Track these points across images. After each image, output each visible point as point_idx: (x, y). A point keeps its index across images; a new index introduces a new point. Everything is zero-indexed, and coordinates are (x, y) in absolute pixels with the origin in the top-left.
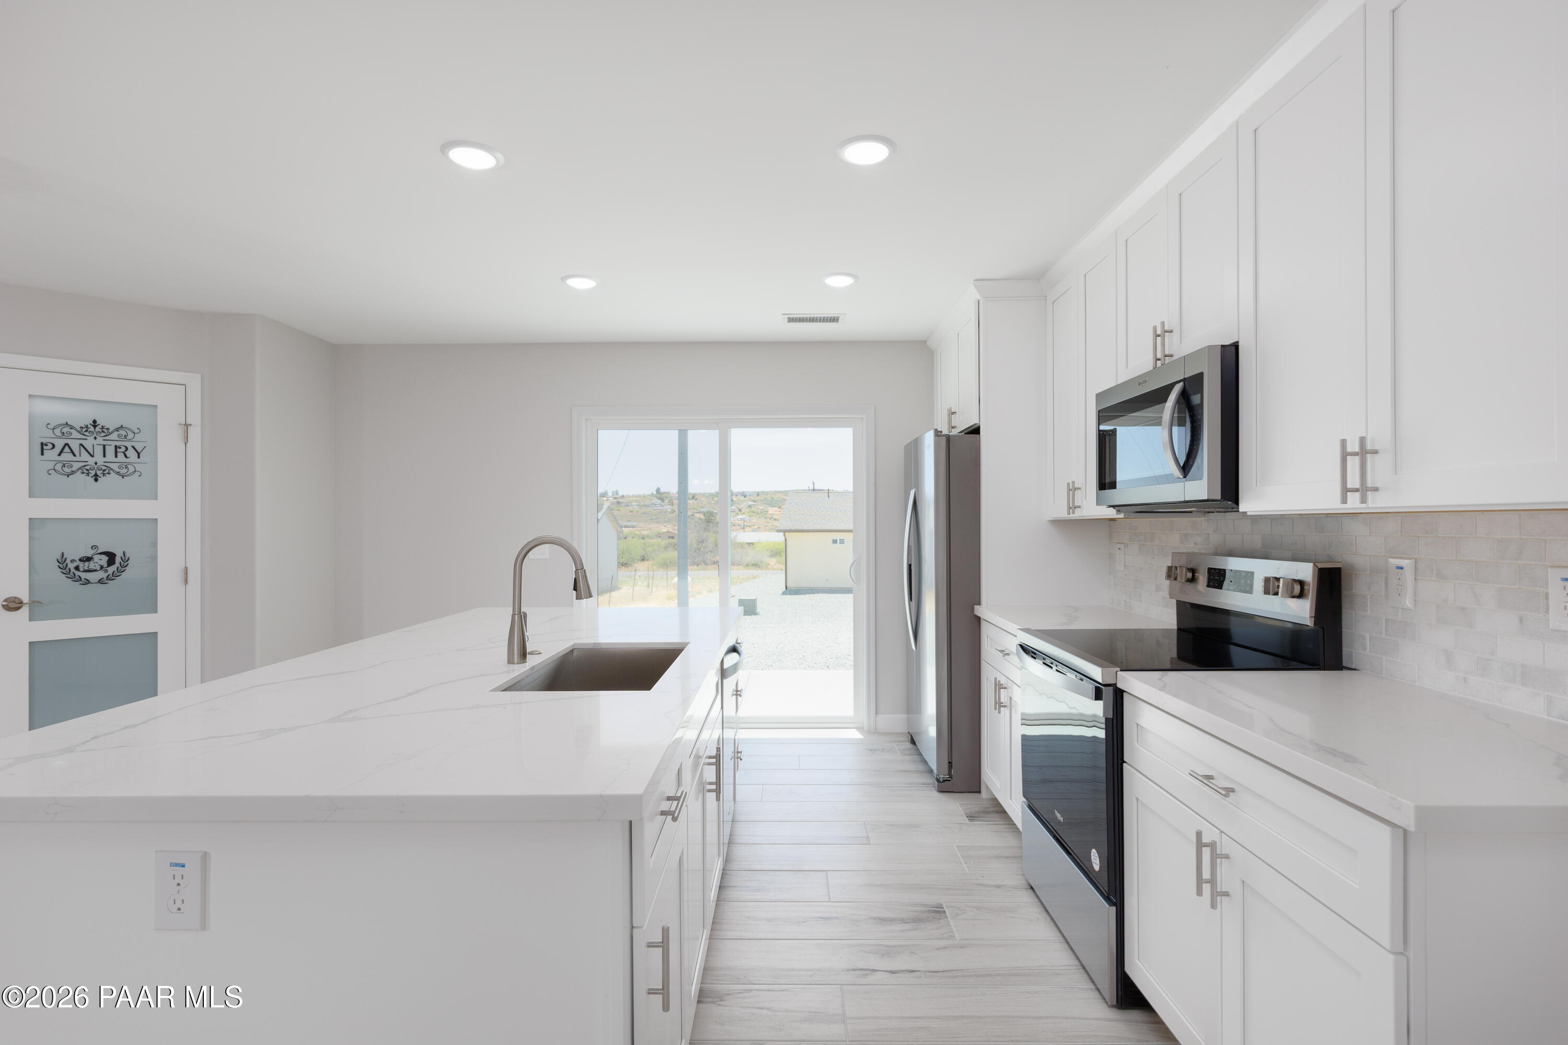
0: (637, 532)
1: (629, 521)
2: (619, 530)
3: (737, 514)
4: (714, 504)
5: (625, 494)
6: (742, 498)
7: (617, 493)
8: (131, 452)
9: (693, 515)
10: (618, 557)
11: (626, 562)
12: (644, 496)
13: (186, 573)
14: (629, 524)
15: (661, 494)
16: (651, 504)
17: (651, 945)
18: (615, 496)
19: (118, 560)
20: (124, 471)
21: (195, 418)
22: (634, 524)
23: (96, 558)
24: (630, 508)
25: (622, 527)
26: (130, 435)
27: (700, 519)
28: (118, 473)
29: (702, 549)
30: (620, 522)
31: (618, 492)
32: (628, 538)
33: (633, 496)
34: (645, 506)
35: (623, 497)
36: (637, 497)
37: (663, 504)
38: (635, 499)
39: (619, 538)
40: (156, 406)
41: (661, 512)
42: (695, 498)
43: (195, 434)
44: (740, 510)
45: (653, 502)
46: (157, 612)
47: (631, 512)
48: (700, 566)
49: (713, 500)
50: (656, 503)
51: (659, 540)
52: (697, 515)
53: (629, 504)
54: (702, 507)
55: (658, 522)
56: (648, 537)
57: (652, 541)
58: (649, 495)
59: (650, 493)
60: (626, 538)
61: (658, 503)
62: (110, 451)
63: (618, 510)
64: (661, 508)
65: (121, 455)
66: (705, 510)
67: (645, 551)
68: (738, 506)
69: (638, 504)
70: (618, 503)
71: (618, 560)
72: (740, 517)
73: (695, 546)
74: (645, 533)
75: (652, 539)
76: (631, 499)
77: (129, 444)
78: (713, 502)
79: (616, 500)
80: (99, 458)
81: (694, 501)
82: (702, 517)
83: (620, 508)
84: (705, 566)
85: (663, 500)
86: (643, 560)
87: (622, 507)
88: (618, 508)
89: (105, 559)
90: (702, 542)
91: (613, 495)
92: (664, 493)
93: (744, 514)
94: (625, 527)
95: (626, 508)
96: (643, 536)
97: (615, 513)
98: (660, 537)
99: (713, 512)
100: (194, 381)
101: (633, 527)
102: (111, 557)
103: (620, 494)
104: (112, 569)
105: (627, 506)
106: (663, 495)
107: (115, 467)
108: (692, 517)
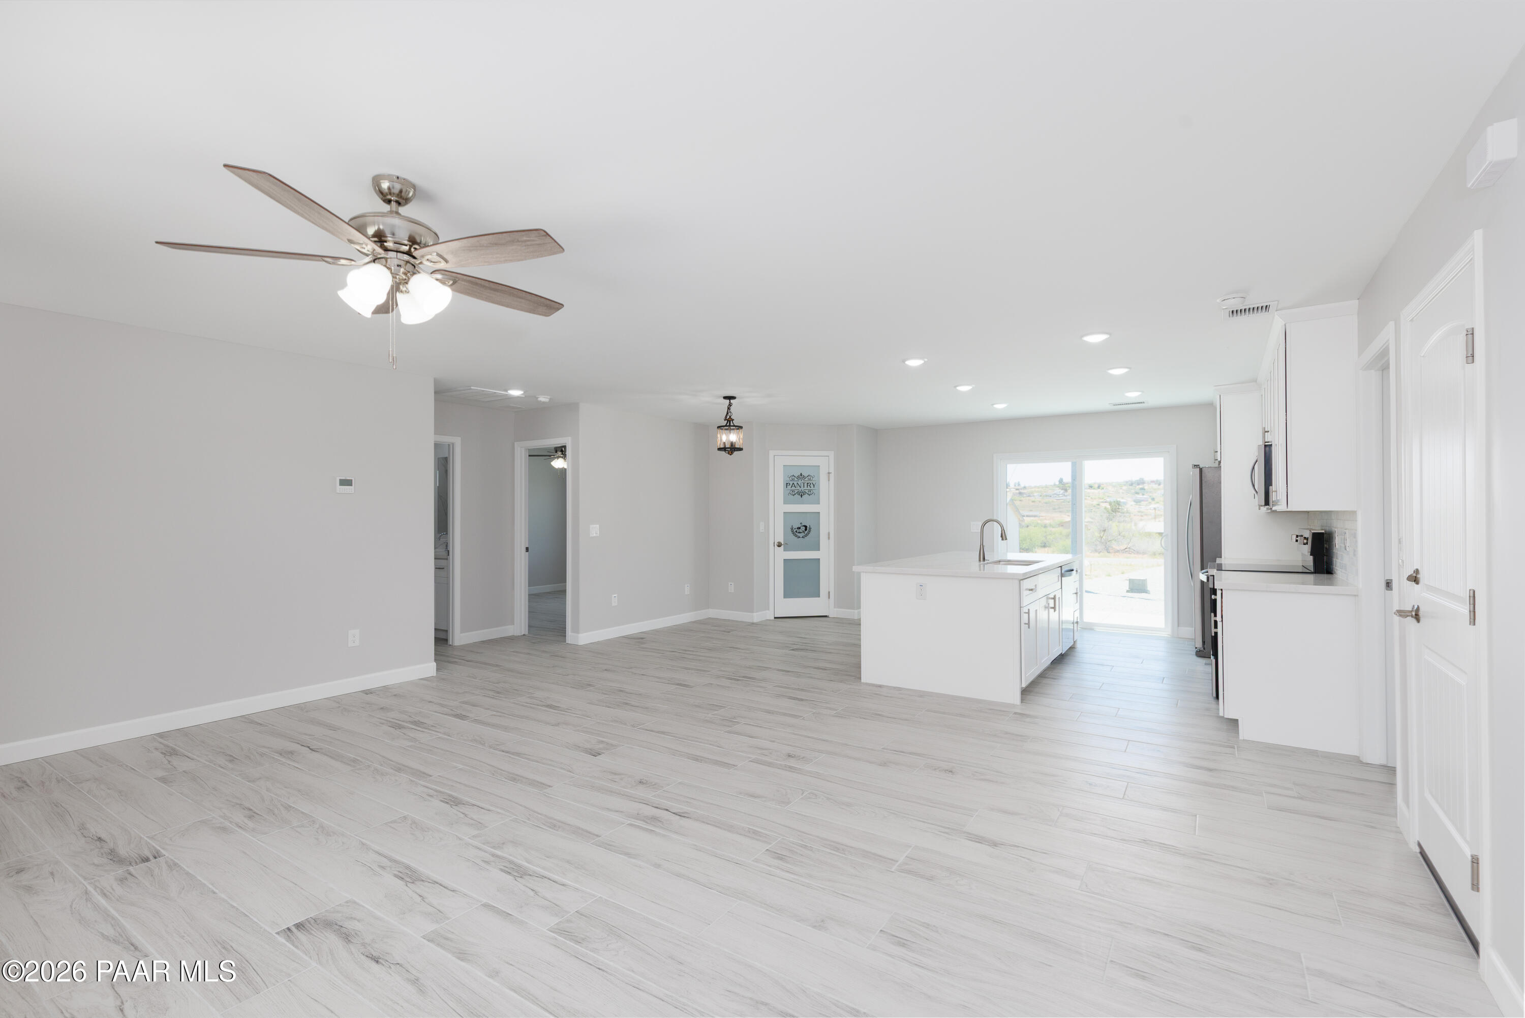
0: (1039, 522)
1: (1031, 511)
2: (1021, 519)
3: (1150, 503)
4: (1123, 493)
5: (1027, 485)
6: (1156, 486)
7: (1019, 485)
8: (812, 485)
9: (1099, 505)
10: (1020, 544)
11: (1027, 548)
12: (1046, 487)
13: (829, 535)
14: (1031, 513)
15: (1064, 484)
16: (1054, 494)
17: (1025, 613)
18: (1017, 487)
19: (808, 529)
20: (809, 493)
21: (832, 470)
22: (1037, 513)
23: (802, 527)
24: (1032, 499)
25: (1024, 516)
26: (812, 478)
27: (1105, 508)
28: (808, 494)
29: (1104, 537)
30: (1021, 512)
31: (1020, 483)
32: (1029, 527)
33: (1035, 487)
34: (1047, 496)
35: (1025, 488)
36: (1038, 487)
37: (1066, 494)
38: (1037, 490)
39: (1021, 526)
40: (819, 466)
41: (1064, 502)
42: (1101, 488)
43: (832, 476)
44: (1153, 499)
45: (1055, 492)
46: (819, 550)
47: (1033, 502)
48: (1101, 553)
49: (1121, 489)
50: (1058, 493)
51: (1061, 528)
52: (1104, 505)
53: (1032, 495)
54: (1108, 497)
55: (1060, 512)
56: (1050, 525)
57: (1053, 530)
58: (1051, 485)
59: (1053, 484)
60: (1028, 526)
61: (1061, 493)
62: (806, 485)
63: (1020, 501)
64: (1065, 498)
65: (809, 486)
66: (1112, 500)
67: (1046, 538)
68: (1151, 494)
69: (1040, 494)
70: (1020, 493)
71: (1020, 546)
72: (1153, 506)
73: (1097, 534)
74: (1047, 522)
75: (1053, 527)
76: (1033, 490)
77: (811, 482)
78: (1121, 491)
79: (1018, 491)
80: (802, 488)
81: (1100, 490)
82: (1109, 507)
83: (1022, 498)
84: (1107, 554)
85: (1066, 490)
86: (1044, 546)
87: (1024, 497)
88: (1021, 499)
89: (804, 528)
90: (1104, 531)
91: (1015, 486)
92: (1067, 484)
93: (1158, 503)
94: (1027, 516)
95: (1028, 498)
96: (1046, 524)
97: (1017, 503)
98: (1062, 526)
99: (1120, 502)
100: (831, 454)
101: (1035, 516)
102: (806, 527)
103: (1022, 486)
104: (806, 532)
105: (1029, 496)
106: (1067, 485)
107: (807, 491)
108: (1098, 506)
